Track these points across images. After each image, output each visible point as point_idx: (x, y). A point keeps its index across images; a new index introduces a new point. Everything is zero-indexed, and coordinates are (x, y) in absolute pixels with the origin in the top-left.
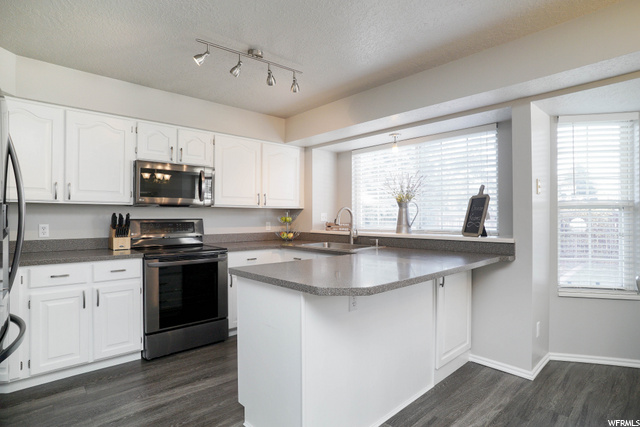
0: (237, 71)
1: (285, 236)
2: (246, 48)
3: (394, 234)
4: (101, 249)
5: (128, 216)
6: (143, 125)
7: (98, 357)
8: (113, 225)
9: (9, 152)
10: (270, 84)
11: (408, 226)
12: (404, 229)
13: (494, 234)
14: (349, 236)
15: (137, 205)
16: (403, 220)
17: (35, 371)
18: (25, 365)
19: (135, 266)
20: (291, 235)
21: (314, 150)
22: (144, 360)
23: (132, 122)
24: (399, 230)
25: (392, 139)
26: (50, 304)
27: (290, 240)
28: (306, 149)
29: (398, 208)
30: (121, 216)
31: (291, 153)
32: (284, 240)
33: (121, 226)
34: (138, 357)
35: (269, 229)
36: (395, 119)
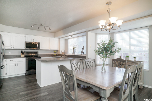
0: (39, 28)
1: (55, 55)
2: (40, 24)
3: (72, 55)
4: (19, 57)
5: (24, 51)
6: (26, 36)
7: (18, 74)
8: (22, 53)
9: (3, 42)
10: (45, 29)
11: (75, 53)
12: (74, 54)
13: (85, 54)
14: (64, 55)
15: (26, 49)
16: (74, 52)
17: (7, 75)
18: (6, 74)
19: (24, 59)
20: (56, 55)
21: (60, 39)
22: (26, 75)
23: (25, 35)
24: (73, 54)
25: (72, 37)
26: (10, 65)
27: (56, 56)
28: (59, 38)
29: (73, 50)
30: (23, 51)
31: (56, 39)
32: (54, 56)
33: (23, 53)
34: (25, 74)
35: (52, 53)
36: (72, 33)
